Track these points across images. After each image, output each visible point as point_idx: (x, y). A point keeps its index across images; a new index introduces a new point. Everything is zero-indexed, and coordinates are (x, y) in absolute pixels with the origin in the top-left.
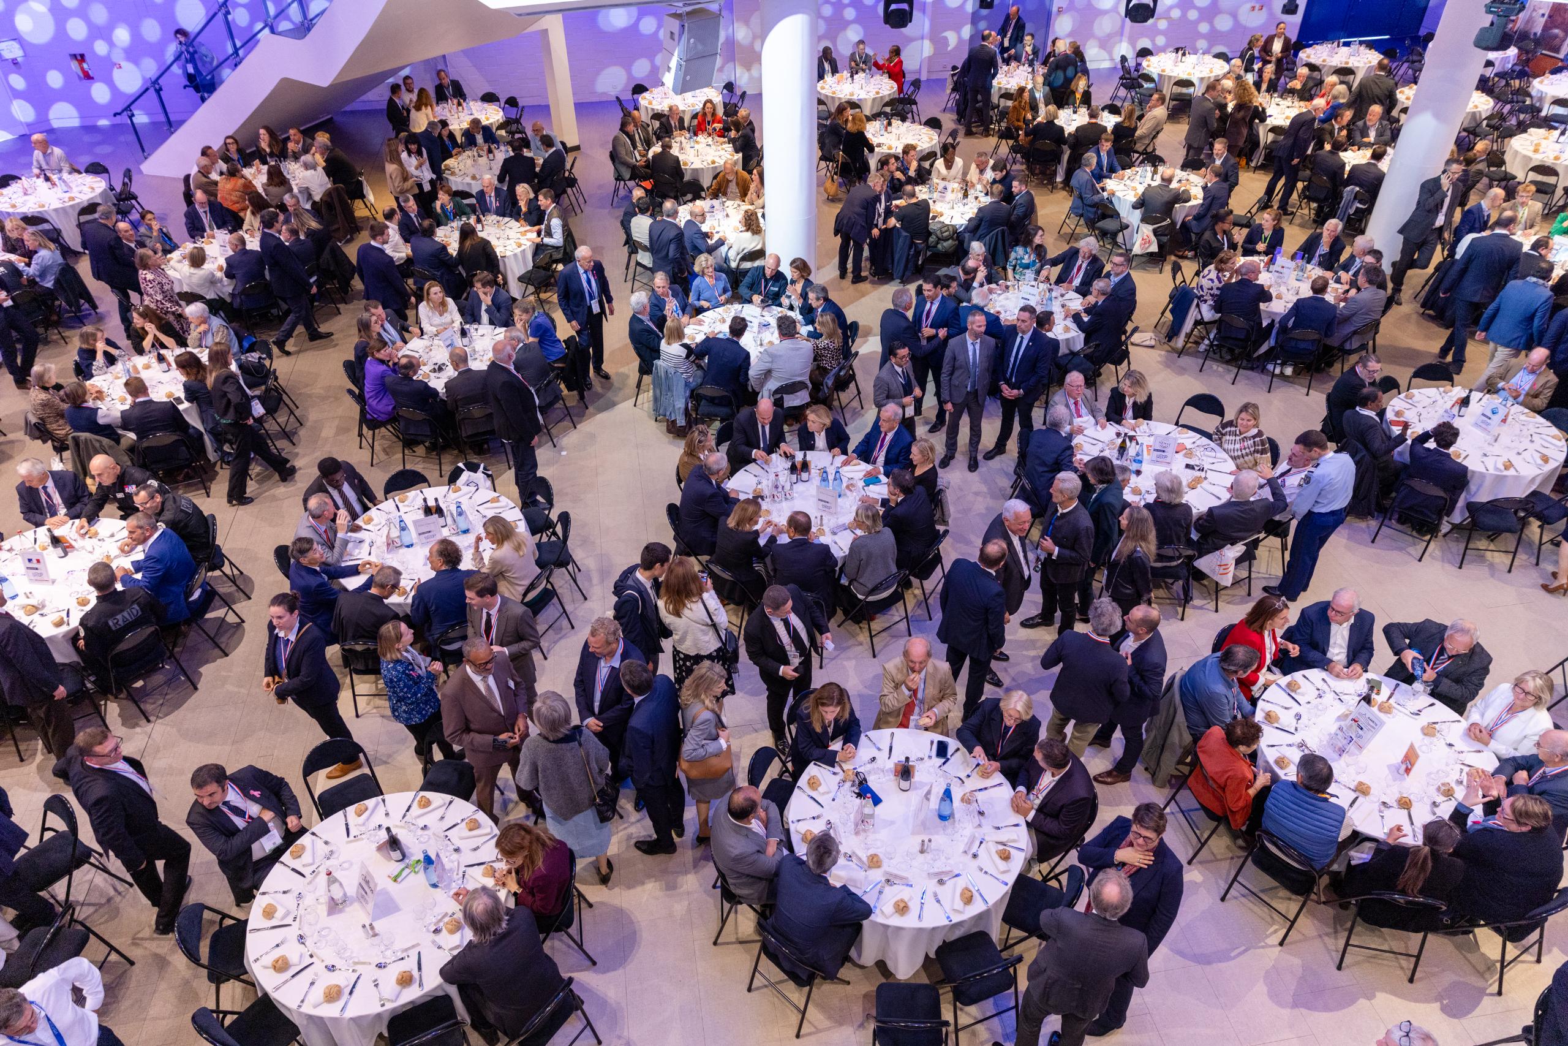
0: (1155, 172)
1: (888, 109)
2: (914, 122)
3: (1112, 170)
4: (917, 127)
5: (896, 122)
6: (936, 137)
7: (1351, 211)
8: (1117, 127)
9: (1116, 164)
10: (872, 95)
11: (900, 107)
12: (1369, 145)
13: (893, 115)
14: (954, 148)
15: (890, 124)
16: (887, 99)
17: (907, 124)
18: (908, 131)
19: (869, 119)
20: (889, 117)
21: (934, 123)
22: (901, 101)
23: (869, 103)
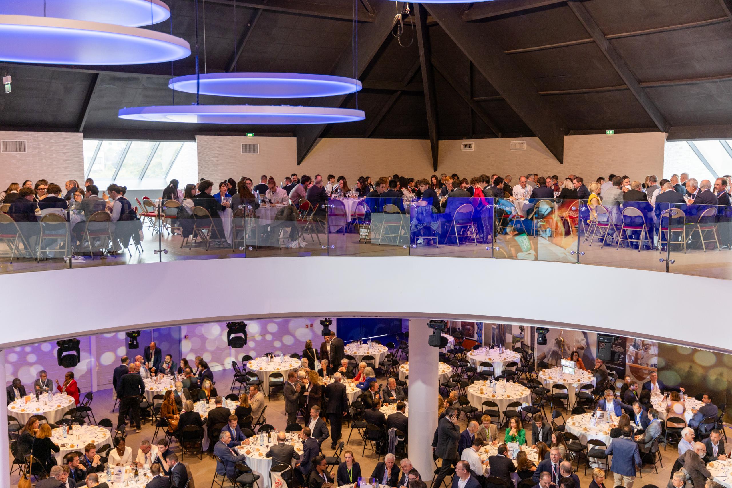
0: (269, 437)
1: (69, 417)
2: (90, 424)
3: (240, 439)
4: (93, 428)
5: (76, 427)
6: (108, 433)
7: (396, 443)
8: (238, 410)
9: (242, 434)
10: (55, 408)
11: (78, 414)
12: (394, 401)
13: (72, 421)
14: (123, 439)
15: (71, 428)
16: (67, 410)
17: (85, 426)
18: (86, 431)
19: (53, 427)
20: (69, 423)
21: (105, 423)
22: (78, 409)
23: (53, 414)
